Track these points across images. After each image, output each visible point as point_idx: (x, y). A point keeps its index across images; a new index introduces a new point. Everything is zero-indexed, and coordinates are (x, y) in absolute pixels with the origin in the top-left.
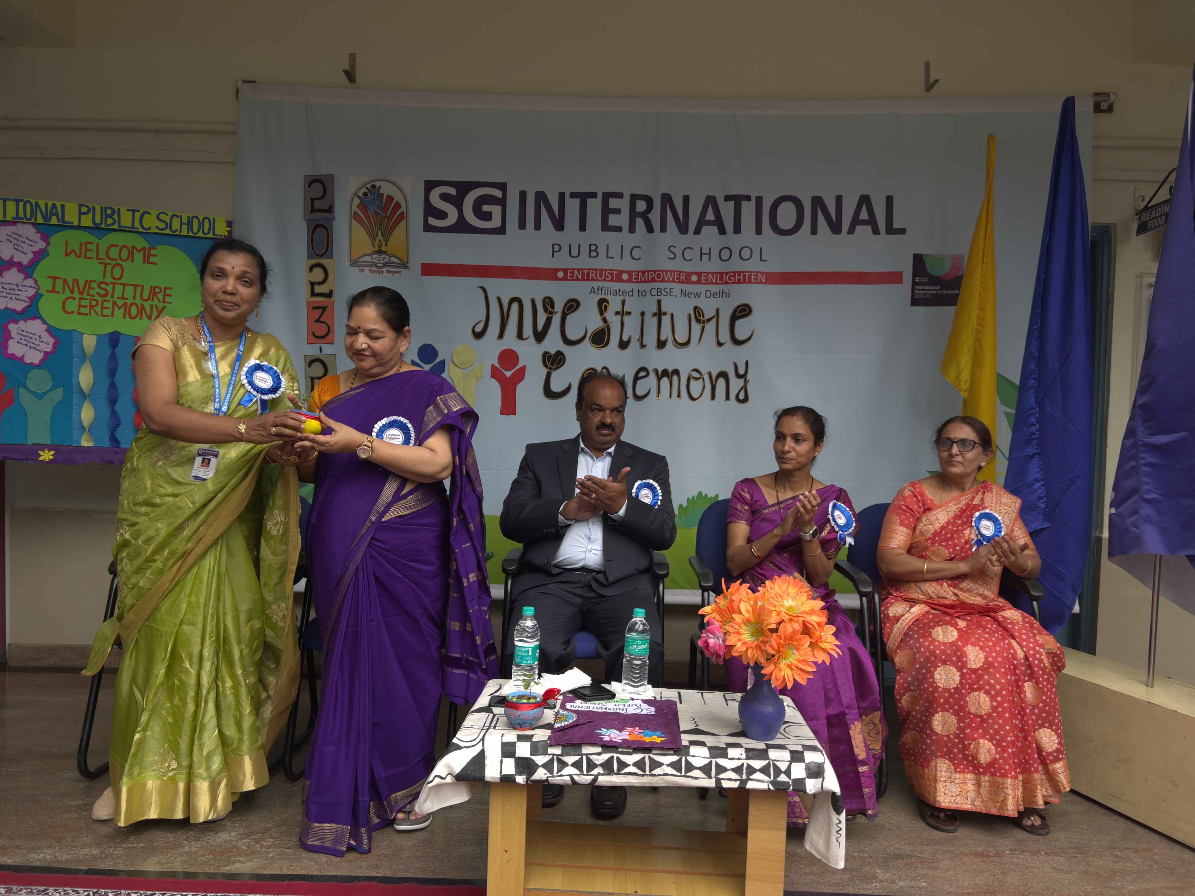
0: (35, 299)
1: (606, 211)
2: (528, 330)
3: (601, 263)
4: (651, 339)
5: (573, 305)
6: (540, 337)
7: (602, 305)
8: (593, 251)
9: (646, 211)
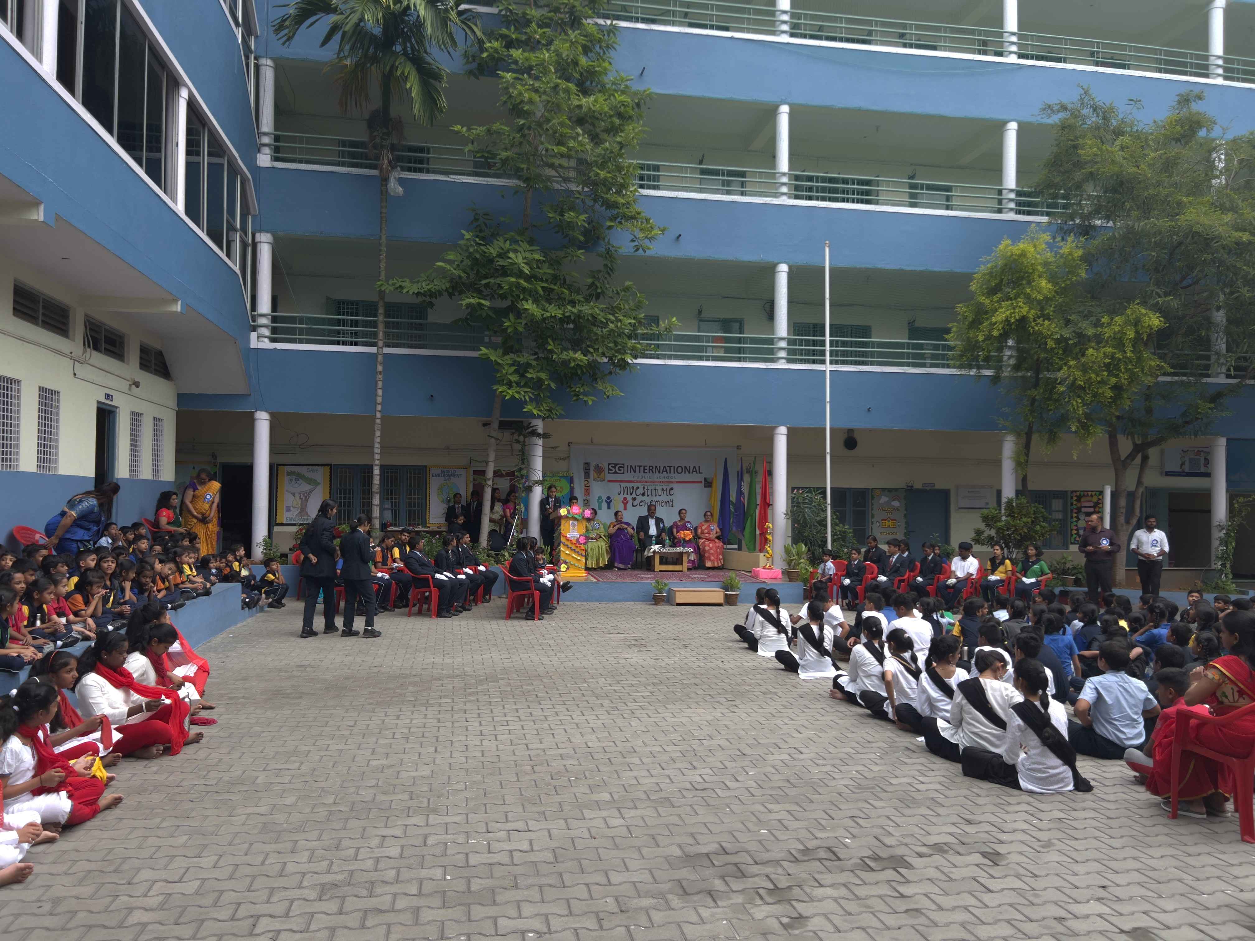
1: (644, 469)
2: (629, 493)
3: (644, 479)
5: (638, 488)
7: (644, 488)
8: (642, 477)
9: (651, 469)
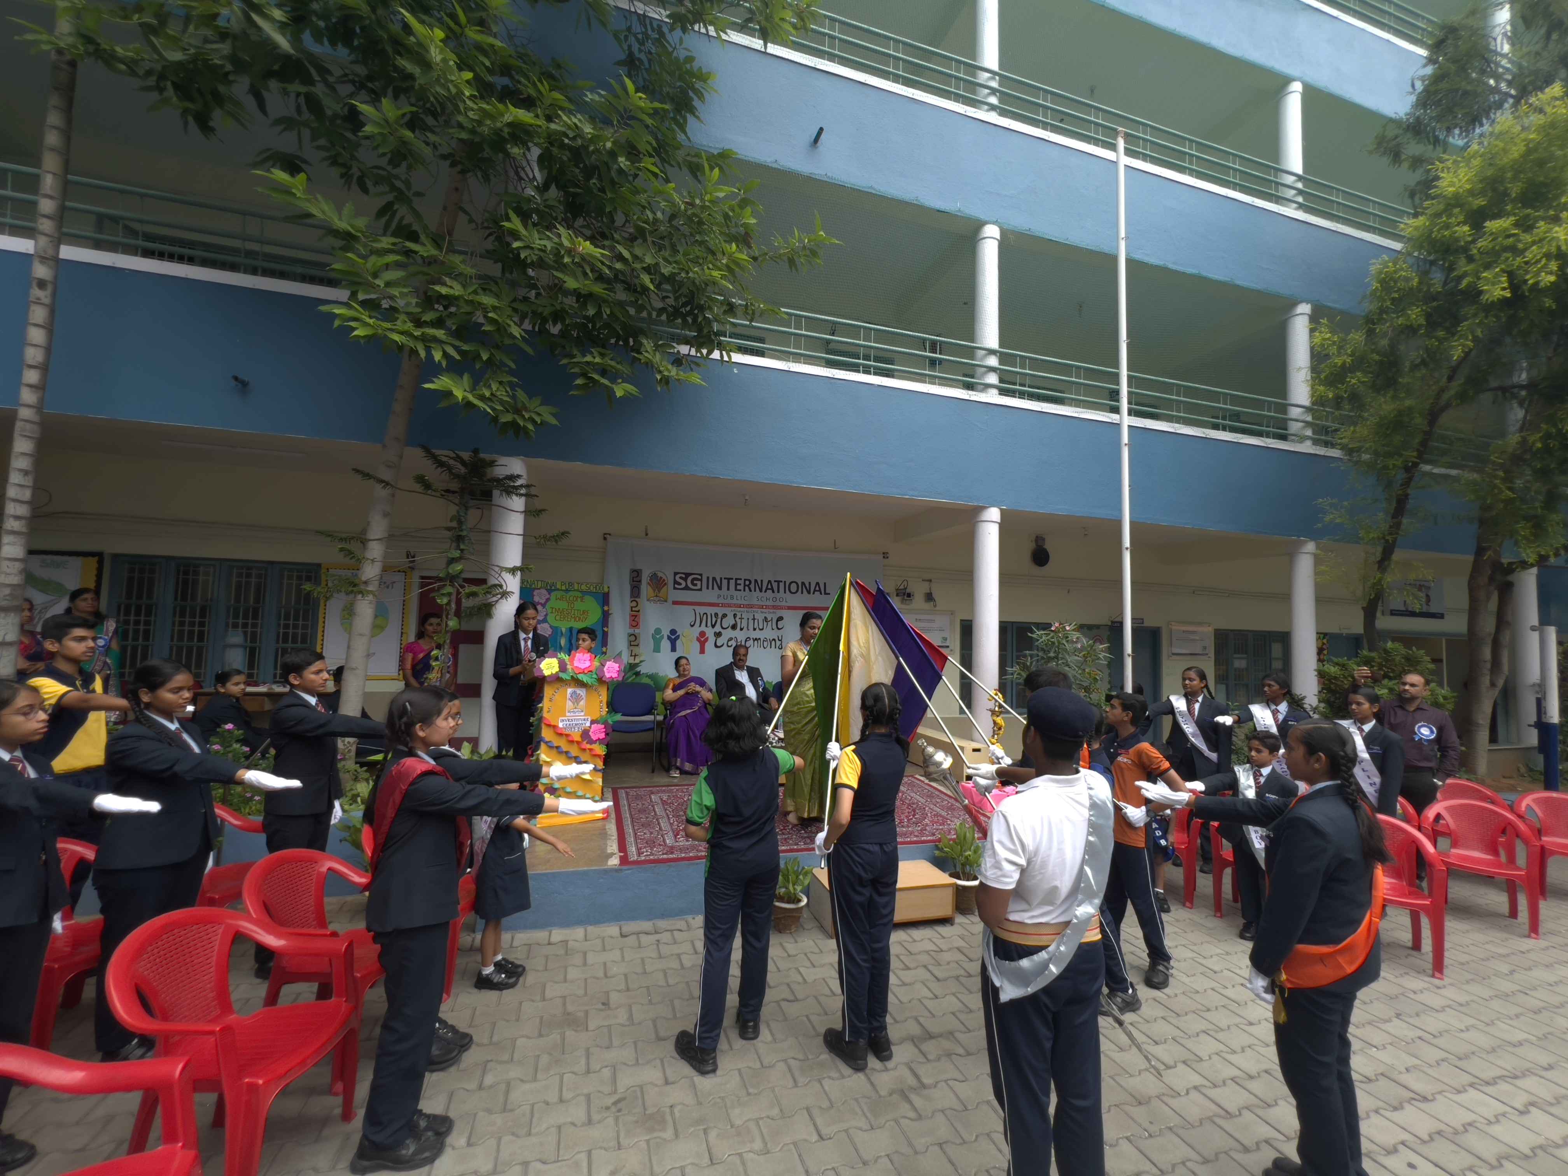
0: (546, 615)
1: (736, 584)
2: (709, 624)
3: (734, 601)
4: (751, 627)
5: (725, 616)
6: (713, 626)
7: (735, 616)
8: (732, 597)
9: (749, 585)
